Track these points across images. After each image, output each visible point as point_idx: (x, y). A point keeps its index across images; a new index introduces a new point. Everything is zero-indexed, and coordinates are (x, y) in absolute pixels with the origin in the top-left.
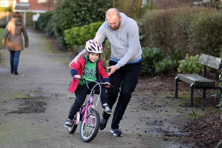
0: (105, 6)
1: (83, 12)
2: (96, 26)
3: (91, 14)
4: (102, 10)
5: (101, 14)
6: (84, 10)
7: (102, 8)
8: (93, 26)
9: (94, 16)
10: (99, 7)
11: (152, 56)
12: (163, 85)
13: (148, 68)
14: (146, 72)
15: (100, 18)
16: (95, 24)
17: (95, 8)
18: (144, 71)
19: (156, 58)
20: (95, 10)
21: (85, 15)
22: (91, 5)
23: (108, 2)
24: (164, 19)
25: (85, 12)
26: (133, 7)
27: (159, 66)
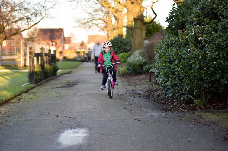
0: (127, 45)
1: (116, 49)
2: (122, 55)
3: (120, 50)
4: (126, 47)
5: (125, 49)
6: (116, 48)
7: (126, 46)
8: (121, 55)
9: (122, 51)
10: (124, 46)
11: (142, 63)
12: (146, 77)
13: (140, 70)
14: (139, 72)
15: (125, 51)
17: (122, 46)
18: (138, 72)
19: (144, 64)
20: (122, 48)
21: (117, 50)
22: (120, 45)
23: (129, 43)
24: (151, 45)
25: (117, 49)
26: (140, 44)
27: (145, 68)
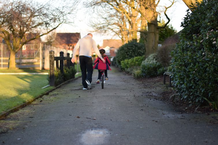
0: (142, 49)
1: (131, 52)
2: (137, 59)
3: (135, 53)
5: (139, 53)
6: (131, 51)
8: (135, 58)
9: (136, 54)
10: (139, 50)
11: (156, 66)
12: (160, 80)
13: (154, 72)
15: (139, 55)
16: (136, 58)
17: (136, 50)
18: (153, 74)
19: (159, 67)
21: (132, 54)
22: (135, 49)
23: (143, 47)
25: (132, 52)
26: (154, 47)
27: (159, 71)
